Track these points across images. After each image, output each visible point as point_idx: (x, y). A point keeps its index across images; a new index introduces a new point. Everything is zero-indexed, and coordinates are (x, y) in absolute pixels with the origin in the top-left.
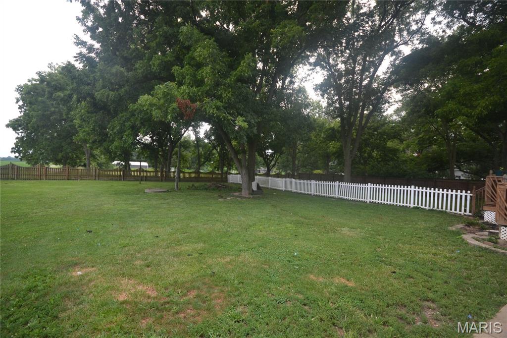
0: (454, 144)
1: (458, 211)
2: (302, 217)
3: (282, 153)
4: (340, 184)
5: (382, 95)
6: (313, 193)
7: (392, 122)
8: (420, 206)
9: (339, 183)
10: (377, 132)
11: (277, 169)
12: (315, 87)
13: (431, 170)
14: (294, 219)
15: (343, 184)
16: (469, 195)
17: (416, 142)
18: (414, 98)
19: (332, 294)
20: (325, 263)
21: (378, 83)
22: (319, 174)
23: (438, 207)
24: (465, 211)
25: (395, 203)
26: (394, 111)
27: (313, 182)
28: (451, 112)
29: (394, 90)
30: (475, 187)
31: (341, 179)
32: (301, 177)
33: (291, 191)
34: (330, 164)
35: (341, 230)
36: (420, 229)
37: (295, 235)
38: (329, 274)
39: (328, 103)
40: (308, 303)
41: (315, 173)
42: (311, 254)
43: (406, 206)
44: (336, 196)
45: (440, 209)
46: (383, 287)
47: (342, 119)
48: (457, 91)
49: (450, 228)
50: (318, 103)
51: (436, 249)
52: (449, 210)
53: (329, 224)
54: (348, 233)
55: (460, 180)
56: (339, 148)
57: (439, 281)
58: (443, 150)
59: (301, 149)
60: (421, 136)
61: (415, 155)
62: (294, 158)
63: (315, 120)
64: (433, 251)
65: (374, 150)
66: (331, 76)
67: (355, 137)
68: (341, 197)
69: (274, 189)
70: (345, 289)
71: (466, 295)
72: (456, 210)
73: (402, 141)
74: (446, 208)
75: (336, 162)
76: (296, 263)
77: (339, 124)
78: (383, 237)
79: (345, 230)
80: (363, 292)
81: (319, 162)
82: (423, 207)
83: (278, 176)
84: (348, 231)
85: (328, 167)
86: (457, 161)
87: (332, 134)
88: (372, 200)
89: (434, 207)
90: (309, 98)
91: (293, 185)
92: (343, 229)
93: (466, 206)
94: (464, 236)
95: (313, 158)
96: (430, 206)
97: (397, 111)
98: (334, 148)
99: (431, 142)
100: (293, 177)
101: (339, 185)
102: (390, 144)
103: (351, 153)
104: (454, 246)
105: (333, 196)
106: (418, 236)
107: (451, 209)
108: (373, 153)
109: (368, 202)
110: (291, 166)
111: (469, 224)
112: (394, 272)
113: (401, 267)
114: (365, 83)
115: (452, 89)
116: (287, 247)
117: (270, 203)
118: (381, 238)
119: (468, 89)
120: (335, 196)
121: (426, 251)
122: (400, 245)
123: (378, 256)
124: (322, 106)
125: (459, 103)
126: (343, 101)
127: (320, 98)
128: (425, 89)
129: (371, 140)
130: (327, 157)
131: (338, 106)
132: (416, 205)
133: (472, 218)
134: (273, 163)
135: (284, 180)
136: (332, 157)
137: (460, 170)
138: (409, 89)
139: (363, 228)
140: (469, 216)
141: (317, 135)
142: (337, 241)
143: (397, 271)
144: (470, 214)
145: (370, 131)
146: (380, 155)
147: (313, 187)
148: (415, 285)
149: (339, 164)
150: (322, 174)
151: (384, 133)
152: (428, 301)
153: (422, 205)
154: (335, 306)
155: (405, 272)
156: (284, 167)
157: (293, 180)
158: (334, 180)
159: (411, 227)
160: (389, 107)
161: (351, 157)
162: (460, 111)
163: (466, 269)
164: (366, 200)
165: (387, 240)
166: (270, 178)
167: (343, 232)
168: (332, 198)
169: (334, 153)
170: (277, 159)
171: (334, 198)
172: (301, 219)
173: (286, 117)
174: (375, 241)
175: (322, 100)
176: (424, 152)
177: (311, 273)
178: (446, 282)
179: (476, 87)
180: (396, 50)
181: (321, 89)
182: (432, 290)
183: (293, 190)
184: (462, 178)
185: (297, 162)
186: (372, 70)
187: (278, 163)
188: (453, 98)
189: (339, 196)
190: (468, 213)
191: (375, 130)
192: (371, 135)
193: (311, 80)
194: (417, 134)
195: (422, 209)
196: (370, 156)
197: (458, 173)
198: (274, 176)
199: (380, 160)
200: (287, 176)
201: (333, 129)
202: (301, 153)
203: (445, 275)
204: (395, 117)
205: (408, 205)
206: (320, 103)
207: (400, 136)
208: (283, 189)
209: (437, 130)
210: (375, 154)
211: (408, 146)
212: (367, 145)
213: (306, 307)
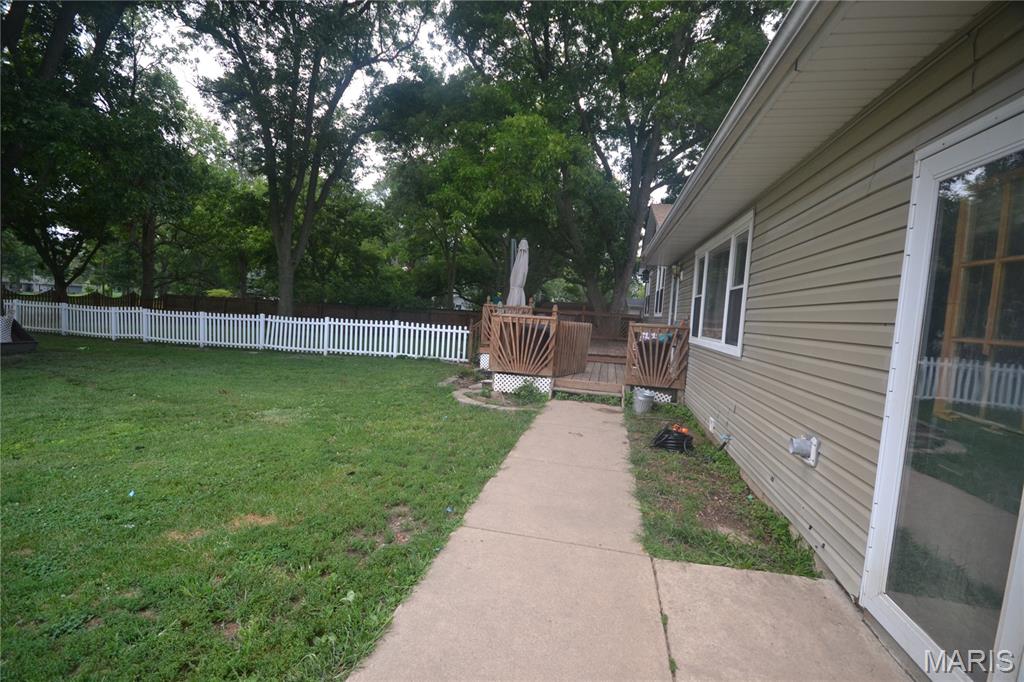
0: (454, 256)
1: (453, 358)
2: (164, 400)
3: (105, 239)
4: (269, 319)
5: (351, 147)
6: (202, 340)
7: (372, 205)
8: (406, 353)
9: (267, 317)
10: (345, 219)
11: (92, 283)
12: (202, 83)
13: (424, 295)
14: (139, 407)
15: (275, 320)
16: (466, 332)
17: (406, 245)
18: (402, 167)
19: (221, 558)
20: (212, 495)
21: (343, 122)
22: (222, 299)
23: (429, 354)
24: (461, 357)
25: (370, 352)
26: (374, 186)
27: (202, 315)
28: (447, 201)
29: (372, 145)
30: (472, 321)
31: (272, 309)
32: (169, 304)
33: (140, 340)
34: (249, 276)
35: (263, 416)
36: (402, 391)
37: (138, 448)
38: (219, 516)
39: (239, 134)
40: (153, 599)
41: (210, 295)
42: (177, 484)
43: (387, 356)
44: (261, 345)
45: (432, 356)
46: (330, 505)
47: (272, 180)
48: (455, 171)
49: (440, 384)
50: (214, 129)
51: (419, 420)
52: (442, 357)
53: (235, 406)
54: (277, 419)
55: (460, 310)
56: (269, 242)
57: (417, 469)
58: (441, 265)
59: (168, 235)
60: (412, 236)
61: (405, 268)
62: (148, 255)
63: (205, 169)
64: (414, 424)
65: (340, 255)
66: (242, 70)
67: (301, 222)
68: (271, 346)
69: (80, 337)
70: (253, 536)
71: (448, 479)
72: (450, 356)
73: (385, 241)
74: (440, 355)
75: (263, 273)
76: (131, 515)
77: (266, 189)
78: (343, 415)
79: (272, 415)
80: (291, 528)
81: (222, 270)
82: (411, 355)
83: (95, 300)
84: (278, 414)
85: (244, 283)
86: (457, 283)
87: (249, 210)
88: (331, 350)
89: (424, 354)
90: (188, 108)
91: (146, 324)
92: (266, 412)
93: (462, 350)
94: (455, 393)
95: (205, 260)
96: (419, 353)
97: (378, 186)
98: (256, 240)
99: (426, 249)
100: (148, 304)
101: (266, 322)
102: (366, 245)
103: (292, 256)
104: (442, 409)
105: (253, 345)
106: (397, 403)
107: (445, 356)
108: (338, 260)
109: (325, 354)
110: (140, 277)
111: (464, 375)
112: (352, 473)
113: (364, 461)
114: (319, 113)
115: (449, 166)
116: (105, 484)
117: (63, 376)
118: (338, 417)
119: (468, 170)
120: (257, 345)
121: (406, 424)
122: (369, 423)
123: (329, 451)
124: (223, 138)
125: (458, 189)
126: (274, 140)
127: (217, 116)
128: (420, 157)
129: (334, 234)
130: (241, 260)
131: (262, 146)
132: (401, 353)
133: (467, 366)
134: (75, 264)
135: (114, 310)
136: (254, 261)
137: (461, 297)
138: (395, 150)
139: (308, 405)
140: (465, 362)
141: (212, 207)
142: (249, 439)
143: (357, 469)
144: (467, 360)
145: (333, 216)
146: (350, 265)
147: (203, 328)
148: (382, 485)
149: (268, 277)
150: (230, 298)
151: (355, 224)
152: (397, 505)
153: (409, 352)
154: (224, 580)
155: (370, 467)
156: (120, 278)
157: (145, 312)
158: (256, 311)
159: (388, 391)
160: (365, 174)
161: (294, 264)
162: (458, 203)
163: (453, 441)
164: (321, 350)
165: (348, 419)
166: (64, 306)
167: (266, 419)
168: (251, 349)
169: (258, 253)
170: (90, 257)
171: (255, 349)
172: (161, 405)
173: (103, 139)
174: (328, 425)
175: (224, 123)
176: (417, 265)
177: (171, 527)
178: (425, 468)
179: (478, 170)
180: (374, 65)
181: (219, 95)
182: (406, 485)
183: (146, 336)
184: (463, 308)
185: (158, 267)
186: (333, 90)
187: (95, 265)
188: (451, 181)
189: (267, 345)
190: (464, 360)
191: (342, 214)
192: (334, 224)
193: (191, 62)
194: (408, 233)
195: (409, 358)
196: (332, 265)
197: (458, 301)
198: (82, 301)
199: (350, 273)
200: (129, 301)
201: (249, 197)
202: (169, 243)
203: (426, 457)
204: (374, 198)
205: (390, 353)
206: (220, 129)
207: (382, 231)
208: (114, 334)
209: (434, 229)
210: (340, 261)
211: (395, 253)
212: (326, 242)
213: (148, 613)
